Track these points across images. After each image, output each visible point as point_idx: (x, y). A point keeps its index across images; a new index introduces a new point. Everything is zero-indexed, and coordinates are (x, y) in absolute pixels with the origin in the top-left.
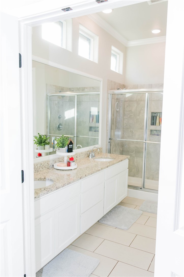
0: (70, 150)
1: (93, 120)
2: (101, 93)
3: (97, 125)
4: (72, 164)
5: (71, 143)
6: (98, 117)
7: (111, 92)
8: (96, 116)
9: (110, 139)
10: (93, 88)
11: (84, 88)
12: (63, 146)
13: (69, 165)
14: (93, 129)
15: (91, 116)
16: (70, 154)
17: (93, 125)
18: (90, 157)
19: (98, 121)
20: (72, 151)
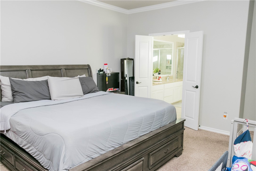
0: (159, 74)
1: (168, 62)
2: (173, 48)
3: (170, 65)
4: (160, 79)
5: (160, 71)
6: (171, 61)
7: (178, 48)
8: (170, 60)
9: (177, 72)
10: (168, 45)
11: (164, 45)
12: (156, 72)
13: (159, 79)
14: (168, 68)
15: (168, 61)
16: (159, 75)
17: (168, 65)
18: (167, 79)
19: (171, 63)
20: (160, 74)
